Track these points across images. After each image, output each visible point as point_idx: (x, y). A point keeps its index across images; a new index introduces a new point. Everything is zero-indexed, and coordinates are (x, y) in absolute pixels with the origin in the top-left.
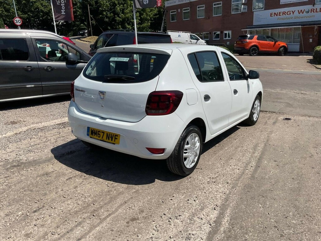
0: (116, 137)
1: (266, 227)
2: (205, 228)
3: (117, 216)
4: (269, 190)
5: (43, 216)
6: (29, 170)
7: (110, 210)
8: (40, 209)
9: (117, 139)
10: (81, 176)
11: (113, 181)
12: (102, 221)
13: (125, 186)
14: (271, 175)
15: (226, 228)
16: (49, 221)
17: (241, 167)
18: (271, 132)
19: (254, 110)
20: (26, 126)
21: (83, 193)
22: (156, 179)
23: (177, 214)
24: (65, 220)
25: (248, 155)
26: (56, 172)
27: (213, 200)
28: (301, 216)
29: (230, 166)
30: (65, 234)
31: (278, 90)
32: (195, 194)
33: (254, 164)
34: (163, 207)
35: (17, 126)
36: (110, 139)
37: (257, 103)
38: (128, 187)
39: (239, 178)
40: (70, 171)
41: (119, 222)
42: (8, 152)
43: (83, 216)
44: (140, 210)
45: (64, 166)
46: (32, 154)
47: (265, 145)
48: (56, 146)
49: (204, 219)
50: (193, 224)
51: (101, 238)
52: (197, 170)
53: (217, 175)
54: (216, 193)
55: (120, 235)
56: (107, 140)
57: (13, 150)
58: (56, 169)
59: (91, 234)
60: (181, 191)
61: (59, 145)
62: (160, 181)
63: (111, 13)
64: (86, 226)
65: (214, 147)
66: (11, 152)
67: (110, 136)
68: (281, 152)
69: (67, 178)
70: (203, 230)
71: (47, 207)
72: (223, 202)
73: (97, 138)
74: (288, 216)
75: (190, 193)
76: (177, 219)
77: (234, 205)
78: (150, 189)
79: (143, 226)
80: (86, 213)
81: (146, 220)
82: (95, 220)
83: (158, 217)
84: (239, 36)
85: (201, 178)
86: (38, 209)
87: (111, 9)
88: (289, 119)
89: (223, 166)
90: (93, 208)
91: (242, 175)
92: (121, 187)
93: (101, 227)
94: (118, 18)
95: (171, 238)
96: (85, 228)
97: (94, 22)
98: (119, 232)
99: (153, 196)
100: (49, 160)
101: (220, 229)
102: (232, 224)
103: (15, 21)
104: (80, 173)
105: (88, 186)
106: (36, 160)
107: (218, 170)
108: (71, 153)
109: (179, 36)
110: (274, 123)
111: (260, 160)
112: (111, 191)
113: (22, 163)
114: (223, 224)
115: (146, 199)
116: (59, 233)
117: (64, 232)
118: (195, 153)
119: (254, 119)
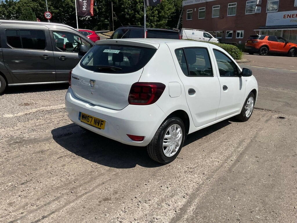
0: (102, 123)
1: (229, 219)
2: (170, 214)
3: (93, 195)
4: (242, 184)
5: (28, 188)
6: (28, 147)
7: (87, 189)
8: (28, 182)
9: (102, 124)
10: (71, 156)
11: (98, 163)
12: (78, 198)
13: (107, 168)
14: (248, 170)
15: (189, 216)
16: (32, 194)
17: (221, 160)
18: (261, 129)
19: (247, 107)
20: (36, 108)
21: (68, 171)
22: (137, 165)
23: (148, 198)
24: (45, 194)
25: (232, 149)
26: (50, 150)
27: (185, 188)
28: (266, 212)
29: (210, 158)
30: (42, 206)
31: (280, 90)
32: (169, 182)
33: (234, 158)
34: (136, 190)
35: (28, 107)
36: (97, 124)
37: (251, 100)
38: (109, 169)
39: (216, 170)
40: (63, 150)
41: (93, 200)
42: (15, 129)
43: (63, 192)
44: (115, 191)
45: (59, 146)
46: (35, 133)
47: (252, 141)
48: (57, 128)
49: (171, 206)
50: (160, 209)
51: (73, 213)
52: (178, 159)
53: (195, 166)
54: (189, 182)
55: (90, 212)
56: (95, 125)
57: (20, 128)
58: (51, 147)
59: (64, 209)
60: (157, 178)
61: (60, 127)
62: (140, 166)
63: (132, 10)
64: (63, 201)
65: (200, 139)
66: (18, 129)
67: (97, 121)
68: (265, 149)
69: (58, 156)
70: (168, 215)
71: (35, 180)
72: (194, 192)
73: (87, 122)
74: (253, 211)
75: (165, 180)
76: (146, 203)
77: (204, 195)
78: (129, 173)
79: (113, 206)
80: (66, 189)
81: (117, 201)
82: (72, 196)
83: (129, 199)
84: (251, 36)
85: (179, 167)
86: (26, 182)
87: (132, 7)
88: (283, 118)
89: (204, 158)
90: (73, 186)
91: (219, 168)
92: (103, 169)
93: (75, 203)
94: (138, 16)
95: (135, 220)
96: (61, 203)
97: (116, 18)
98: (90, 209)
99: (130, 180)
100: (47, 140)
101: (184, 217)
102: (196, 213)
103: (46, 15)
104: (71, 153)
105: (75, 166)
106: (36, 139)
107: (198, 161)
108: (69, 134)
109: (193, 33)
110: (267, 121)
111: (242, 154)
112: (94, 171)
113: (24, 140)
114: (188, 212)
115: (123, 182)
116: (37, 205)
117: (42, 205)
118: (176, 143)
119: (246, 115)
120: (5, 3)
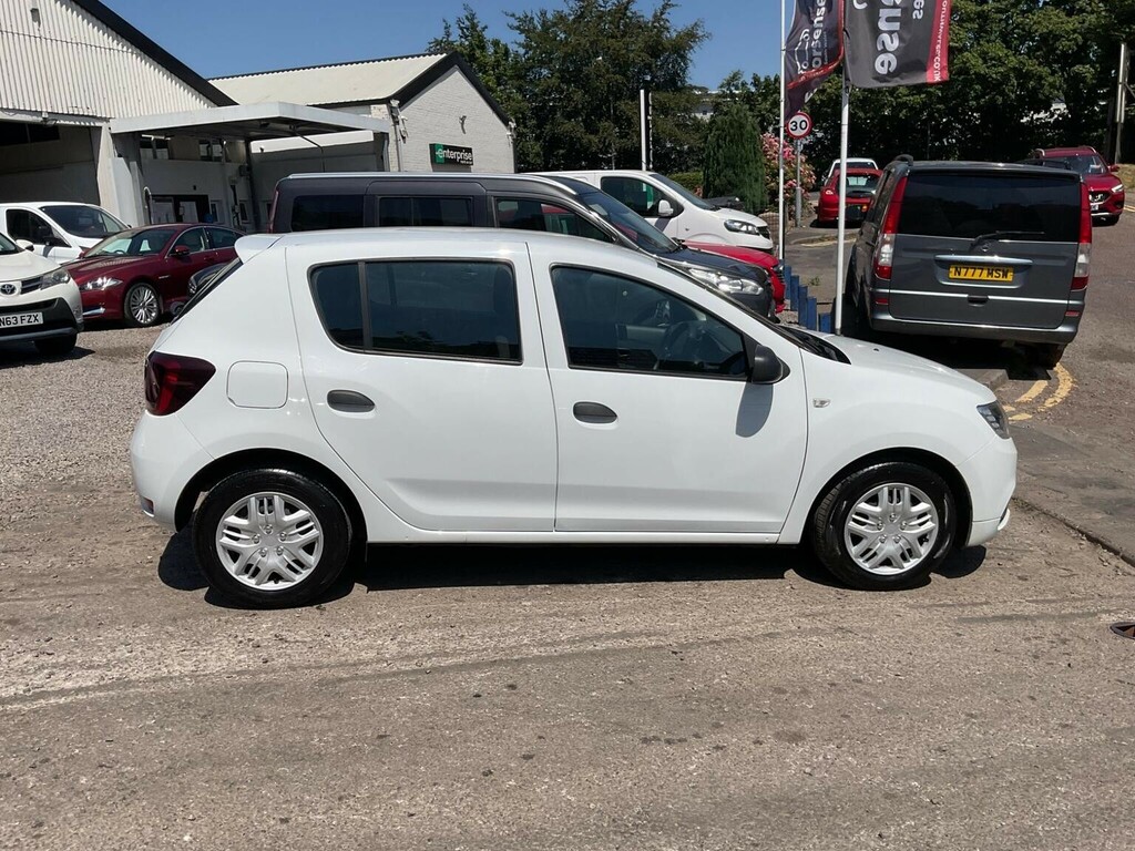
22: (207, 588)
65: (513, 587)
70: (5, 689)
76: (36, 655)
101: (11, 705)
103: (790, 127)
114: (35, 702)
118: (286, 552)
119: (861, 560)
120: (753, 90)
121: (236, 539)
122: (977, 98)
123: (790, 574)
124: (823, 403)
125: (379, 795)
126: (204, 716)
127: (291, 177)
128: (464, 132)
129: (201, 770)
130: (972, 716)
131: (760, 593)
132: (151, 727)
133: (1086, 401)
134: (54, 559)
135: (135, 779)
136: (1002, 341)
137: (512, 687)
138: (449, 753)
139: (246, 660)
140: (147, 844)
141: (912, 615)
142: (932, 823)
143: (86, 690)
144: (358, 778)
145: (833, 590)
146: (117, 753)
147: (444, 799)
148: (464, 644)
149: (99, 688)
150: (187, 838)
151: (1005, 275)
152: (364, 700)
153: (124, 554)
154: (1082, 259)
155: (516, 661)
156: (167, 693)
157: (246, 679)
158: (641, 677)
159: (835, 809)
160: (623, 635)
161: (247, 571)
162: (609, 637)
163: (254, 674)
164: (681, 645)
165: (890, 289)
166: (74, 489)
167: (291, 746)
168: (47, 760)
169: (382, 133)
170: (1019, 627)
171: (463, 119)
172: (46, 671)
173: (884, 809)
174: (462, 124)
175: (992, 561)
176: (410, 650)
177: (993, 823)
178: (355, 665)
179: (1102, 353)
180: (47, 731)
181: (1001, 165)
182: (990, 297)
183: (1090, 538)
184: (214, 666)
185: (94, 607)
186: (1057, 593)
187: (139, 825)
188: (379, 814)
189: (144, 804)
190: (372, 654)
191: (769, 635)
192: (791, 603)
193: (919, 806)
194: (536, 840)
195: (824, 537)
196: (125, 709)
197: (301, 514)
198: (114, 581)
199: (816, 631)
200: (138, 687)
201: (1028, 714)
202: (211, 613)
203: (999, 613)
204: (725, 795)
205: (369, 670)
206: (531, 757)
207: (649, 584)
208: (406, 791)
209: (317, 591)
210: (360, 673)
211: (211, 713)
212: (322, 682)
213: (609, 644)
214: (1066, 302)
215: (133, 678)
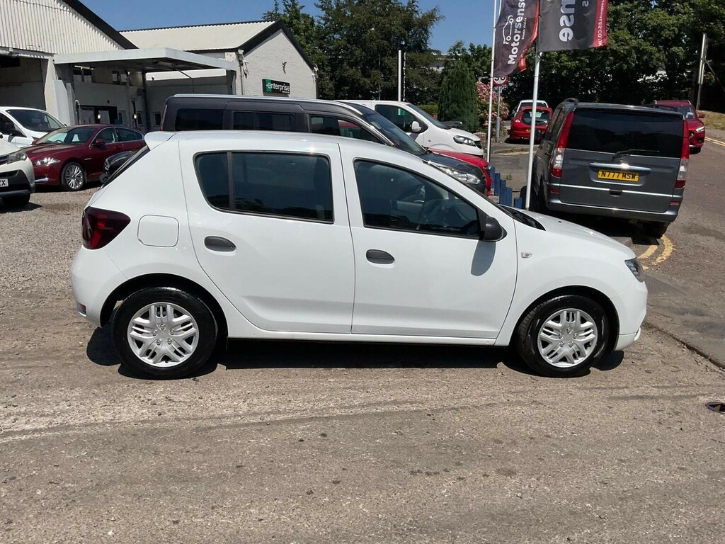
19: (547, 334)
29: (242, 401)
53: (185, 400)
62: (118, 368)
118: (174, 342)
119: (547, 358)
120: (470, 53)
121: (141, 333)
122: (611, 65)
123: (501, 365)
124: (527, 255)
125: (238, 506)
126: (120, 451)
127: (175, 96)
128: (285, 73)
129: (119, 487)
130: (621, 461)
131: (482, 377)
132: (84, 457)
133: (682, 260)
134: (16, 342)
135: (74, 492)
136: (629, 220)
137: (324, 435)
138: (284, 479)
139: (147, 413)
140: (83, 536)
141: (580, 394)
142: (601, 532)
143: (40, 430)
144: (224, 495)
145: (528, 377)
146: (62, 474)
147: (281, 509)
148: (291, 406)
149: (49, 430)
150: (110, 533)
151: (633, 177)
152: (226, 441)
153: (64, 341)
154: (682, 169)
155: (326, 418)
156: (94, 434)
157: (147, 425)
158: (408, 431)
159: (538, 521)
160: (395, 402)
161: (147, 354)
162: (386, 403)
163: (153, 422)
164: (433, 410)
165: (560, 183)
166: (30, 296)
167: (179, 472)
168: (14, 478)
169: (232, 71)
170: (648, 403)
171: (284, 64)
172: (12, 417)
173: (570, 521)
174: (284, 67)
175: (628, 360)
176: (256, 409)
177: (640, 532)
178: (219, 418)
179: (690, 229)
180: (14, 459)
181: (632, 106)
182: (624, 191)
183: (689, 347)
184: (125, 417)
185: (44, 375)
186: (670, 382)
187: (78, 524)
188: (239, 519)
189: (81, 509)
190: (230, 411)
191: (489, 405)
192: (502, 385)
193: (592, 519)
194: (344, 539)
195: (524, 342)
196: (66, 444)
197: (185, 317)
198: (58, 358)
199: (519, 403)
200: (75, 429)
201: (657, 460)
202: (123, 381)
203: (634, 394)
204: (466, 510)
205: (229, 422)
206: (338, 482)
207: (410, 369)
208: (257, 503)
209: (193, 369)
210: (223, 424)
211: (124, 448)
212: (198, 429)
213: (386, 408)
214: (671, 196)
215: (71, 423)
